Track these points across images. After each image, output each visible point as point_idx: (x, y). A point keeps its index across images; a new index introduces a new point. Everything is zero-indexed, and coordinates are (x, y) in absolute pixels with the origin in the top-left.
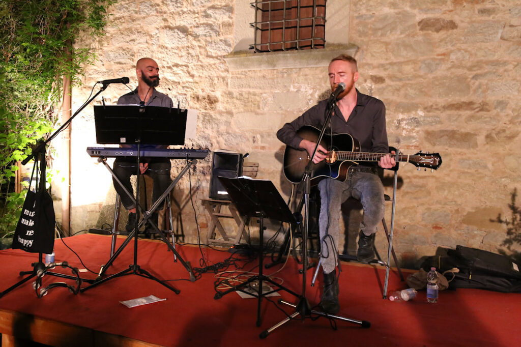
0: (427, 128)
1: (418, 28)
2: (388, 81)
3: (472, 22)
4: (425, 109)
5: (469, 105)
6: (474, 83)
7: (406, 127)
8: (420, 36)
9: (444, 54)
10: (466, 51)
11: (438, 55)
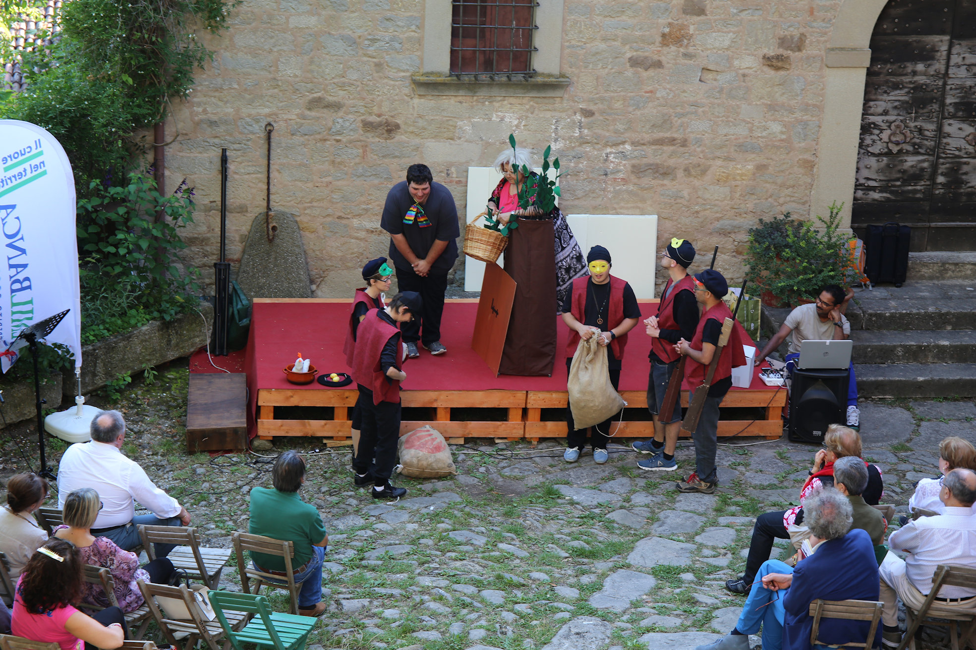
0: (633, 162)
1: (628, 64)
2: (597, 114)
3: (676, 64)
4: (633, 144)
5: (672, 141)
6: (676, 122)
7: (614, 160)
8: (629, 72)
9: (651, 92)
10: (671, 90)
11: (646, 92)
